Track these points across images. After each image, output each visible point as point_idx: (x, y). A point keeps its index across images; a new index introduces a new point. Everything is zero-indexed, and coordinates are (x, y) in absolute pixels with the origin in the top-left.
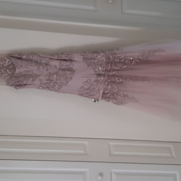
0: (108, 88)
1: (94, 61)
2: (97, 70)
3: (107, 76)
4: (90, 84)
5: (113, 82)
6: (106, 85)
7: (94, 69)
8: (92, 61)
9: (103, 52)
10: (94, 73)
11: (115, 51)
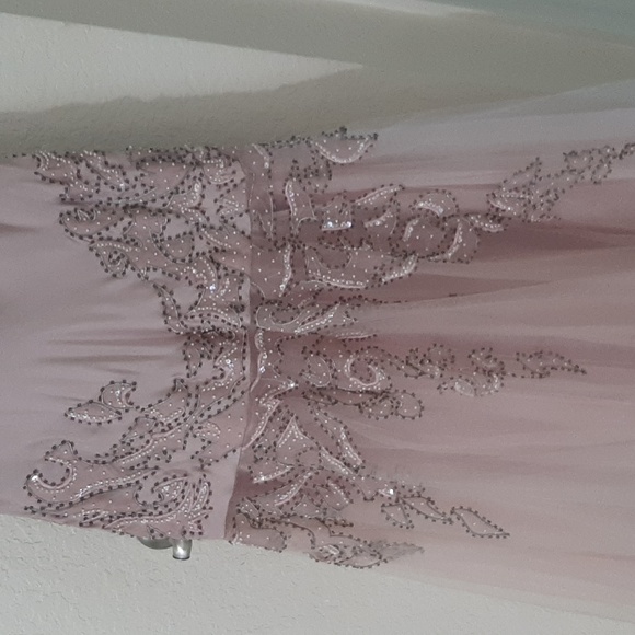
0: (281, 443)
1: (156, 224)
2: (184, 296)
3: (267, 347)
4: (129, 419)
5: (320, 392)
6: (266, 417)
7: (160, 289)
8: (143, 225)
9: (230, 160)
10: (160, 324)
11: (323, 151)
